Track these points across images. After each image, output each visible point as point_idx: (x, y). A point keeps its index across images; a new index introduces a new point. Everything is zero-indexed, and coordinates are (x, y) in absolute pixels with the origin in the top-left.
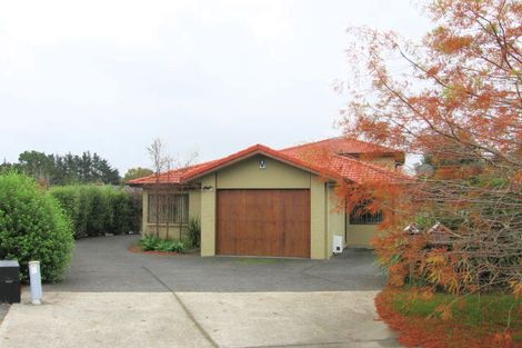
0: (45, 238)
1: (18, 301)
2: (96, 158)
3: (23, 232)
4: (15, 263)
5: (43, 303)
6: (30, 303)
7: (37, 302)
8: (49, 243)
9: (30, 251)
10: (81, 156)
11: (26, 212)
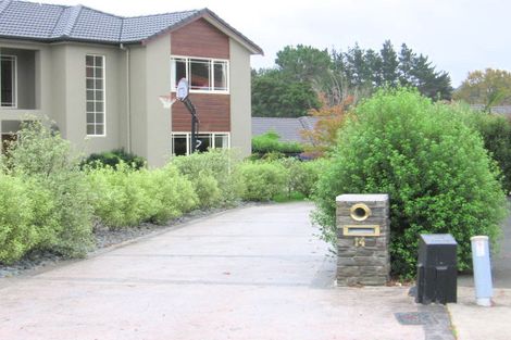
0: (469, 200)
1: (453, 299)
2: (406, 53)
3: (434, 189)
4: (448, 239)
5: (493, 305)
6: (473, 304)
7: (484, 302)
8: (476, 206)
9: (447, 220)
10: (378, 50)
11: (437, 156)
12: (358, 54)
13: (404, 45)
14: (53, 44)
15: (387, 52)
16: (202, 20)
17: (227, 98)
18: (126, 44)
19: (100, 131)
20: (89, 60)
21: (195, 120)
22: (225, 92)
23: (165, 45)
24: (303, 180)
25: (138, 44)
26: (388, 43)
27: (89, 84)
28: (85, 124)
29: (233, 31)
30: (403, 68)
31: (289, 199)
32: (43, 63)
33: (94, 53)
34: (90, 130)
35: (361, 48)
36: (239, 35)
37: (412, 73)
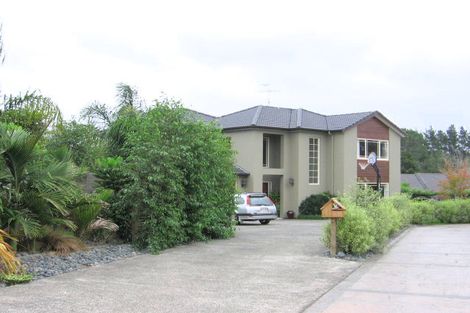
12: (432, 133)
13: (462, 128)
14: (292, 132)
15: (451, 132)
16: (375, 118)
17: (388, 163)
18: (332, 132)
19: (316, 181)
20: (311, 141)
21: (379, 176)
22: (386, 159)
23: (354, 132)
24: (440, 212)
25: (340, 132)
26: (453, 126)
27: (311, 154)
28: (308, 177)
29: (392, 124)
30: (461, 142)
31: (431, 223)
32: (285, 142)
33: (314, 137)
34: (311, 181)
35: (434, 129)
36: (395, 126)
37: (466, 145)
